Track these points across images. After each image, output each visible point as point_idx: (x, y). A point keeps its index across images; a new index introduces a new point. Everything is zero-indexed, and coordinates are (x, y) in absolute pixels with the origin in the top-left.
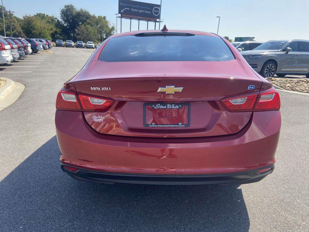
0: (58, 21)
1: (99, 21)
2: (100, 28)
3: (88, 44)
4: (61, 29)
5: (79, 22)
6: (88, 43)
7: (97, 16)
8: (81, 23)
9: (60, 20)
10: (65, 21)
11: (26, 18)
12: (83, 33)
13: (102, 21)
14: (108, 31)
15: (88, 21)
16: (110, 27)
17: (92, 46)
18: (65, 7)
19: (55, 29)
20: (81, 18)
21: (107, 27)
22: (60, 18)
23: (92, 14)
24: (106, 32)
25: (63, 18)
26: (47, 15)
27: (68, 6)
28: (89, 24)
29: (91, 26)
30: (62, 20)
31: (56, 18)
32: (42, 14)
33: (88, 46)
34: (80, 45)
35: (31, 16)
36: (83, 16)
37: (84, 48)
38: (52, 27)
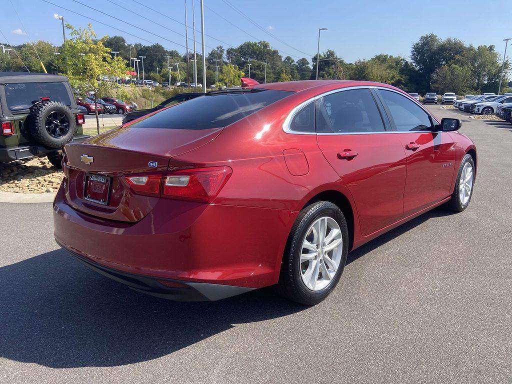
0: (406, 63)
1: (479, 55)
2: (479, 66)
3: (444, 97)
4: (408, 76)
5: (442, 61)
6: (446, 95)
7: (476, 47)
8: (444, 62)
9: (410, 61)
10: (418, 62)
11: (359, 64)
12: (445, 78)
13: (484, 54)
14: (494, 71)
15: (458, 57)
16: (500, 62)
17: (453, 99)
18: (421, 40)
19: (397, 77)
20: (446, 54)
21: (494, 63)
22: (410, 59)
23: (466, 44)
24: (489, 73)
25: (414, 58)
26: (391, 57)
27: (426, 38)
28: (456, 63)
29: (462, 66)
30: (412, 61)
31: (404, 60)
32: (383, 55)
33: (445, 100)
34: (429, 99)
35: (366, 61)
36: (450, 51)
37: (436, 104)
38: (395, 73)
